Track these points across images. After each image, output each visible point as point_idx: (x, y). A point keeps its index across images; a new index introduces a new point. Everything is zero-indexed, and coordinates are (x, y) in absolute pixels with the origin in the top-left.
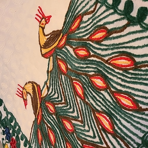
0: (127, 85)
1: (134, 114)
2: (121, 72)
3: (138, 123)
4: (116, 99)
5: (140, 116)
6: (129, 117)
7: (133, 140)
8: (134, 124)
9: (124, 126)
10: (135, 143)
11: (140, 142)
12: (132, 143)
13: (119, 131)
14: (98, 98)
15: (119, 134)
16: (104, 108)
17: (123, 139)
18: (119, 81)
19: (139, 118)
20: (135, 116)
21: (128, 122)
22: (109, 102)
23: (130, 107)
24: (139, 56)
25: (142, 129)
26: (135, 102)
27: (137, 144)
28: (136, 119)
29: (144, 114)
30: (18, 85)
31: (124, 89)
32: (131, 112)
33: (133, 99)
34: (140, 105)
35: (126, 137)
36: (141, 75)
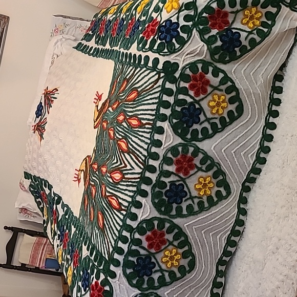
0: (134, 109)
1: (139, 130)
2: (132, 103)
3: (142, 136)
4: (129, 122)
5: (143, 130)
6: (136, 133)
7: (141, 153)
8: (140, 137)
9: (134, 142)
10: (142, 155)
11: (145, 153)
12: (140, 155)
13: (131, 147)
14: (120, 130)
15: (132, 150)
16: (123, 135)
17: (134, 153)
18: (131, 110)
19: (142, 132)
20: (140, 131)
21: (136, 137)
22: (125, 128)
23: (137, 125)
24: (139, 87)
25: (146, 141)
26: (139, 120)
27: (144, 156)
28: (140, 134)
29: (145, 128)
30: (76, 170)
31: (132, 114)
32: (137, 129)
33: (138, 117)
34: (142, 121)
35: (136, 151)
36: (141, 99)
